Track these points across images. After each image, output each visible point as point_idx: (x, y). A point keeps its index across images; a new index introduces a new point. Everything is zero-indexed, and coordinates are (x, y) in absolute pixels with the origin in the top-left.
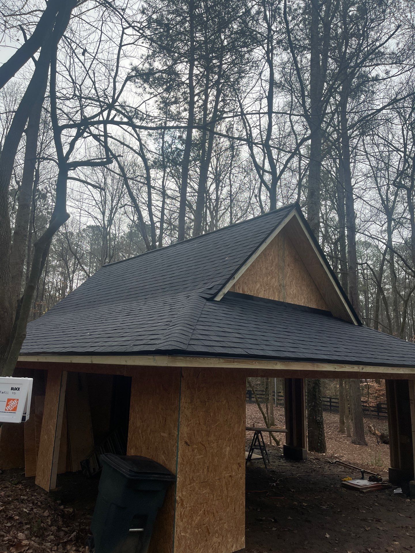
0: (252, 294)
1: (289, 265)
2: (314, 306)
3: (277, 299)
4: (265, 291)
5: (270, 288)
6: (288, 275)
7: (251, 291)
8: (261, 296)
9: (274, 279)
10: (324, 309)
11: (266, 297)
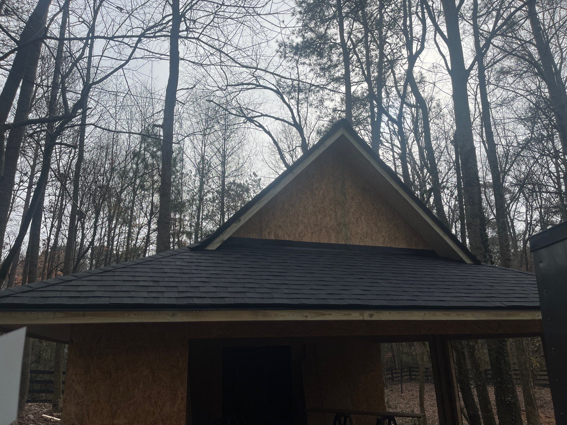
0: (291, 239)
1: (352, 198)
2: (402, 246)
3: (333, 242)
4: (312, 233)
5: (321, 230)
6: (353, 210)
7: (289, 236)
8: (307, 239)
9: (328, 218)
10: (421, 247)
11: (315, 240)
